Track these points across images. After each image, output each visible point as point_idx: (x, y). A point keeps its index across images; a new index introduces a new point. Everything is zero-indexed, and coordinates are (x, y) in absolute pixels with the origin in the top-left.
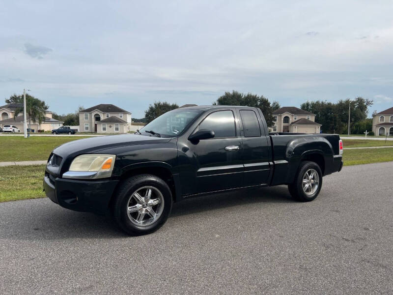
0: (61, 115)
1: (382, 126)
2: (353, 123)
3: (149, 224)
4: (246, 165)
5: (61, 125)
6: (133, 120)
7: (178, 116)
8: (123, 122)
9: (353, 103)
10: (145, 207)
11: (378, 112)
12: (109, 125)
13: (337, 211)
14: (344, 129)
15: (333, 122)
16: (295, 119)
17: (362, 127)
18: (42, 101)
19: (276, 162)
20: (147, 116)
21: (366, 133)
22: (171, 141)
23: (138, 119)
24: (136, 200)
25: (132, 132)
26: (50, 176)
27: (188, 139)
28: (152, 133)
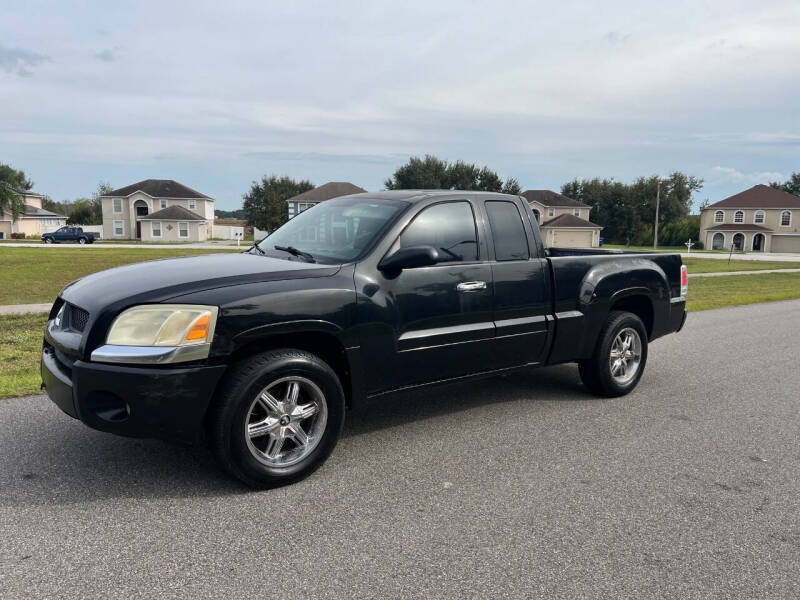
0: (62, 203)
1: (719, 231)
2: (663, 223)
3: (294, 461)
4: (501, 324)
5: (63, 224)
6: (217, 213)
7: (349, 213)
8: (195, 218)
9: (666, 183)
10: (285, 425)
11: (711, 203)
12: (167, 225)
13: (685, 418)
14: (646, 236)
15: (625, 222)
16: (551, 215)
17: (681, 233)
18: (18, 172)
19: (560, 316)
20: (247, 205)
21: (689, 244)
22: (340, 273)
23: (227, 210)
24: (266, 408)
25: (215, 239)
26: (57, 352)
27: (379, 268)
28: (294, 252)
